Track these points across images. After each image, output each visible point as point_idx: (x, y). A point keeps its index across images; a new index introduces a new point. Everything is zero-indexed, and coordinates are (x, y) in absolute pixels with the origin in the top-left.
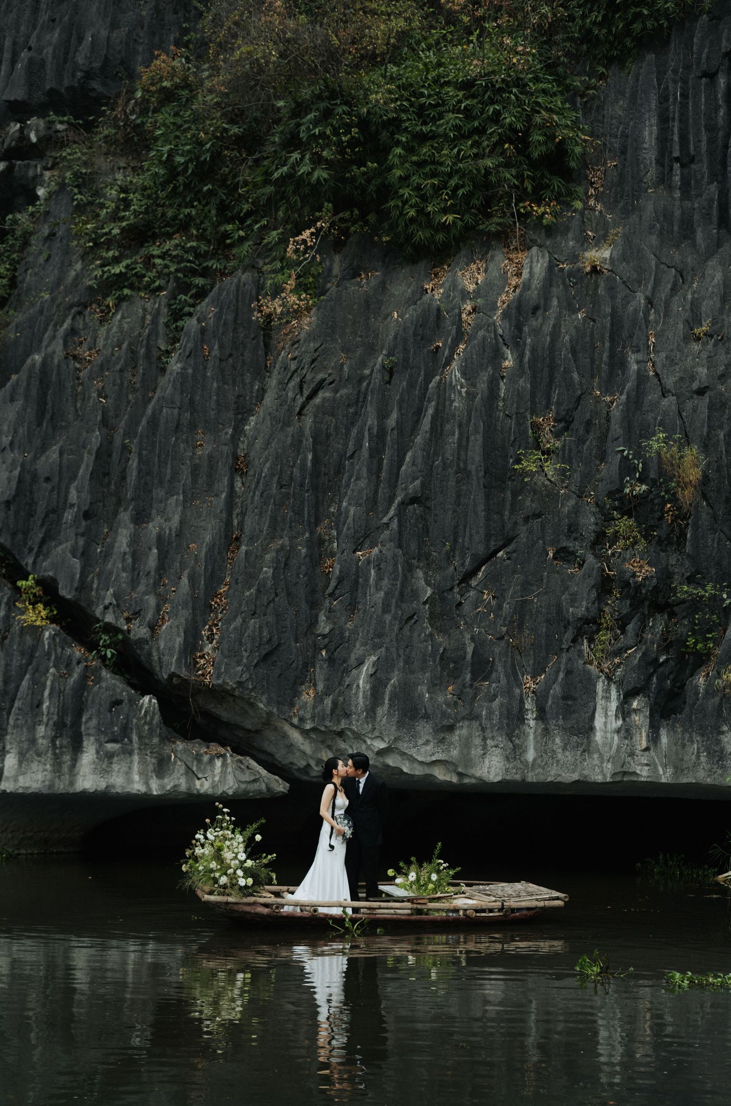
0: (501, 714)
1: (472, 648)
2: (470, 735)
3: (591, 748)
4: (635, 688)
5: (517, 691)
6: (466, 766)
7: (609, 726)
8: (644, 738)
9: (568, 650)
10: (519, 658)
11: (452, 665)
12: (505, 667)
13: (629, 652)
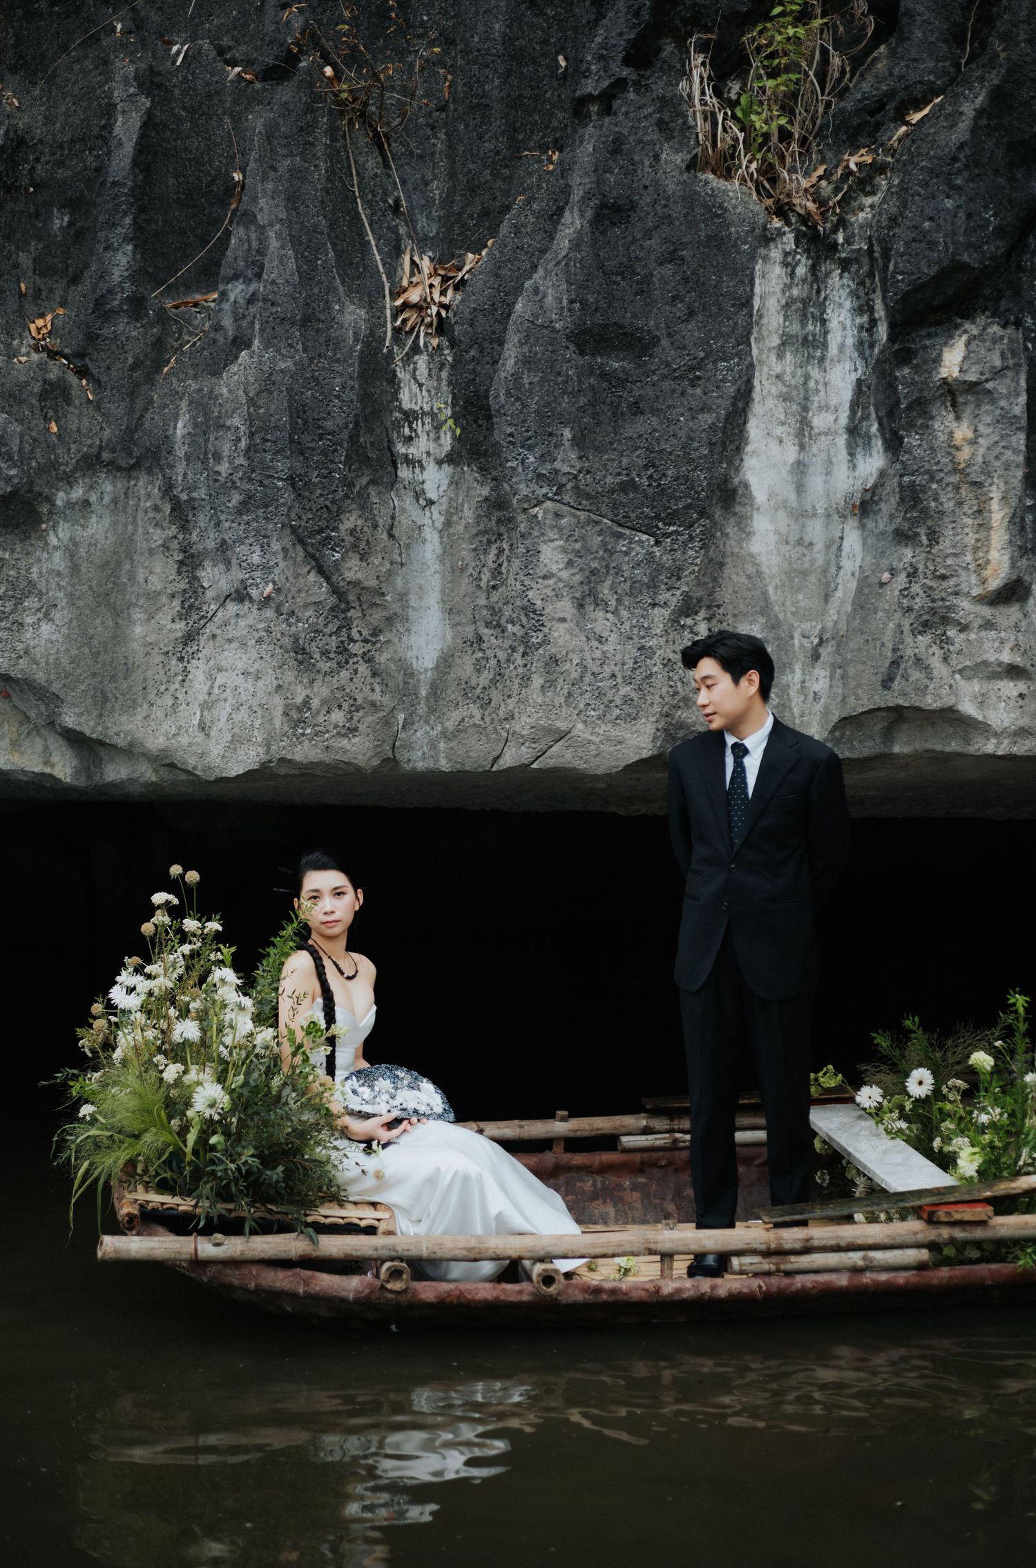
0: (258, 430)
1: (136, 120)
2: (125, 548)
3: (725, 595)
4: (954, 269)
5: (352, 316)
6: (102, 701)
7: (816, 484)
8: (999, 537)
9: (607, 100)
10: (372, 163)
11: (60, 221)
12: (293, 200)
13: (916, 117)
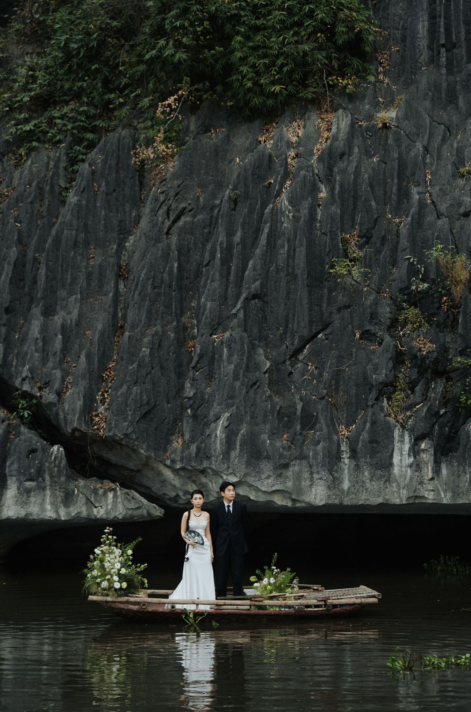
0: (324, 455)
1: (301, 406)
2: (301, 471)
3: (391, 479)
4: (423, 433)
5: (336, 437)
6: (298, 494)
7: (403, 462)
8: (430, 471)
9: (372, 406)
10: (336, 412)
11: (286, 419)
12: (326, 419)
13: (417, 407)
